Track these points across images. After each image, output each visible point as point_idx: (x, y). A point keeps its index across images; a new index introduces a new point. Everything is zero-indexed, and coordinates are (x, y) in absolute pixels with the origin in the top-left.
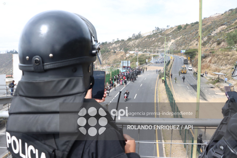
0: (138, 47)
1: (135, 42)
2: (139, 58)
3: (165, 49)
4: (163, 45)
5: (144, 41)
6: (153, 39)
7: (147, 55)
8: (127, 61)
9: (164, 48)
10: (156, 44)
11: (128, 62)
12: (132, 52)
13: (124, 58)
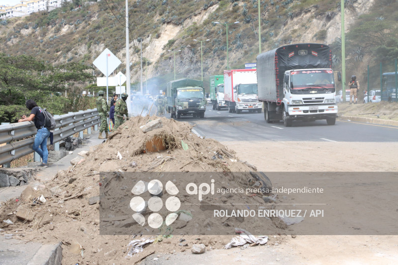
5: (15, 41)
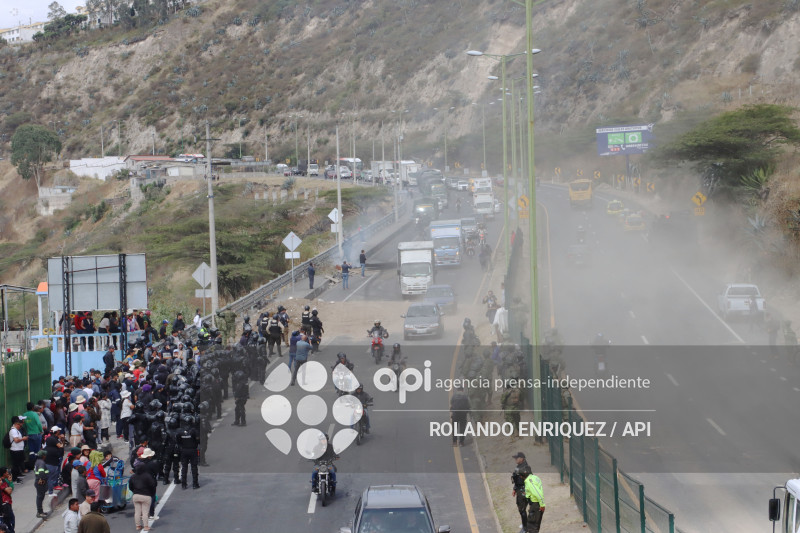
0: (162, 112)
1: (127, 57)
2: (219, 226)
3: (430, 123)
4: (414, 82)
5: (217, 50)
6: (311, 28)
7: (266, 187)
8: (114, 261)
9: (419, 120)
10: (343, 71)
11: (122, 269)
12: (95, 168)
13: (16, 228)
